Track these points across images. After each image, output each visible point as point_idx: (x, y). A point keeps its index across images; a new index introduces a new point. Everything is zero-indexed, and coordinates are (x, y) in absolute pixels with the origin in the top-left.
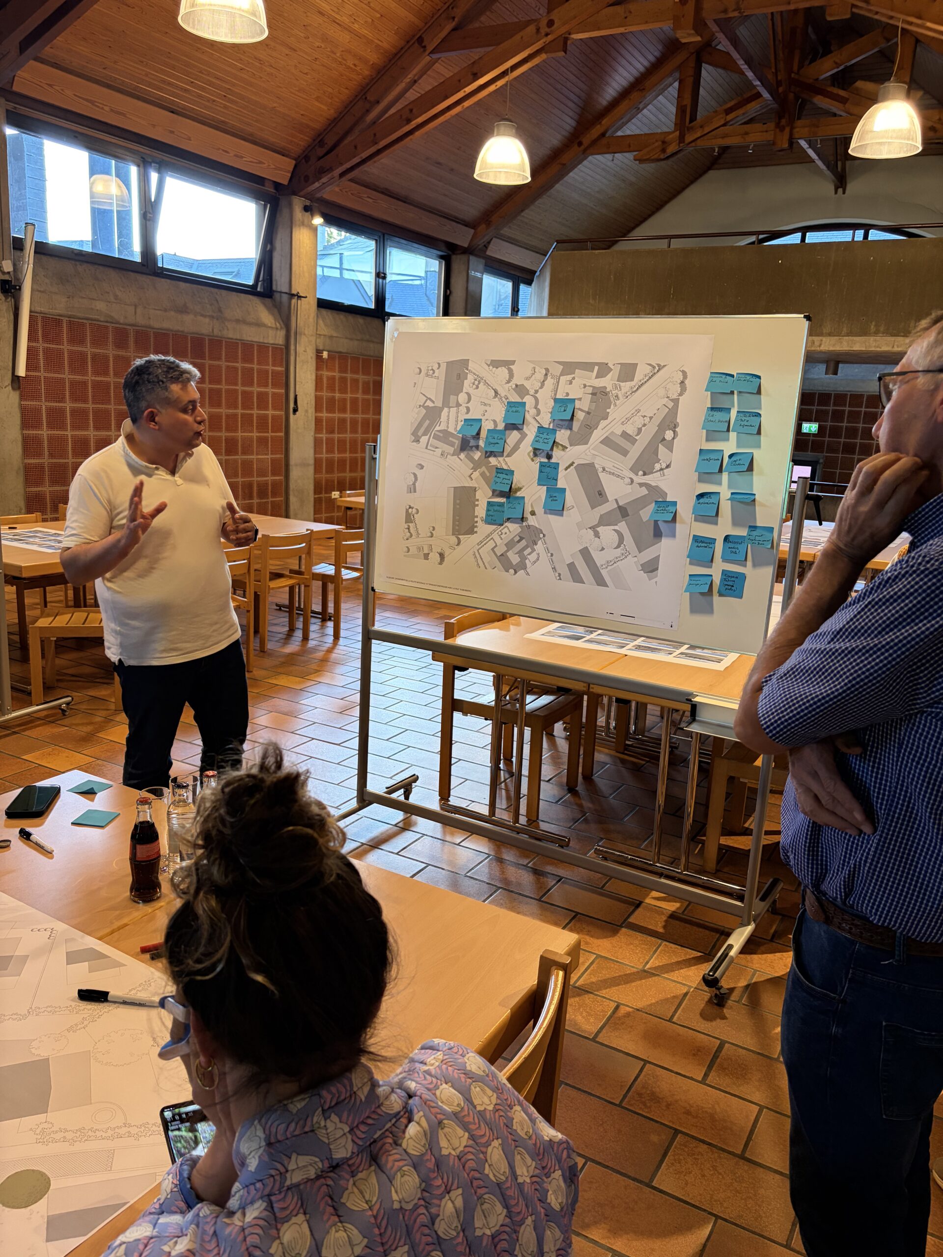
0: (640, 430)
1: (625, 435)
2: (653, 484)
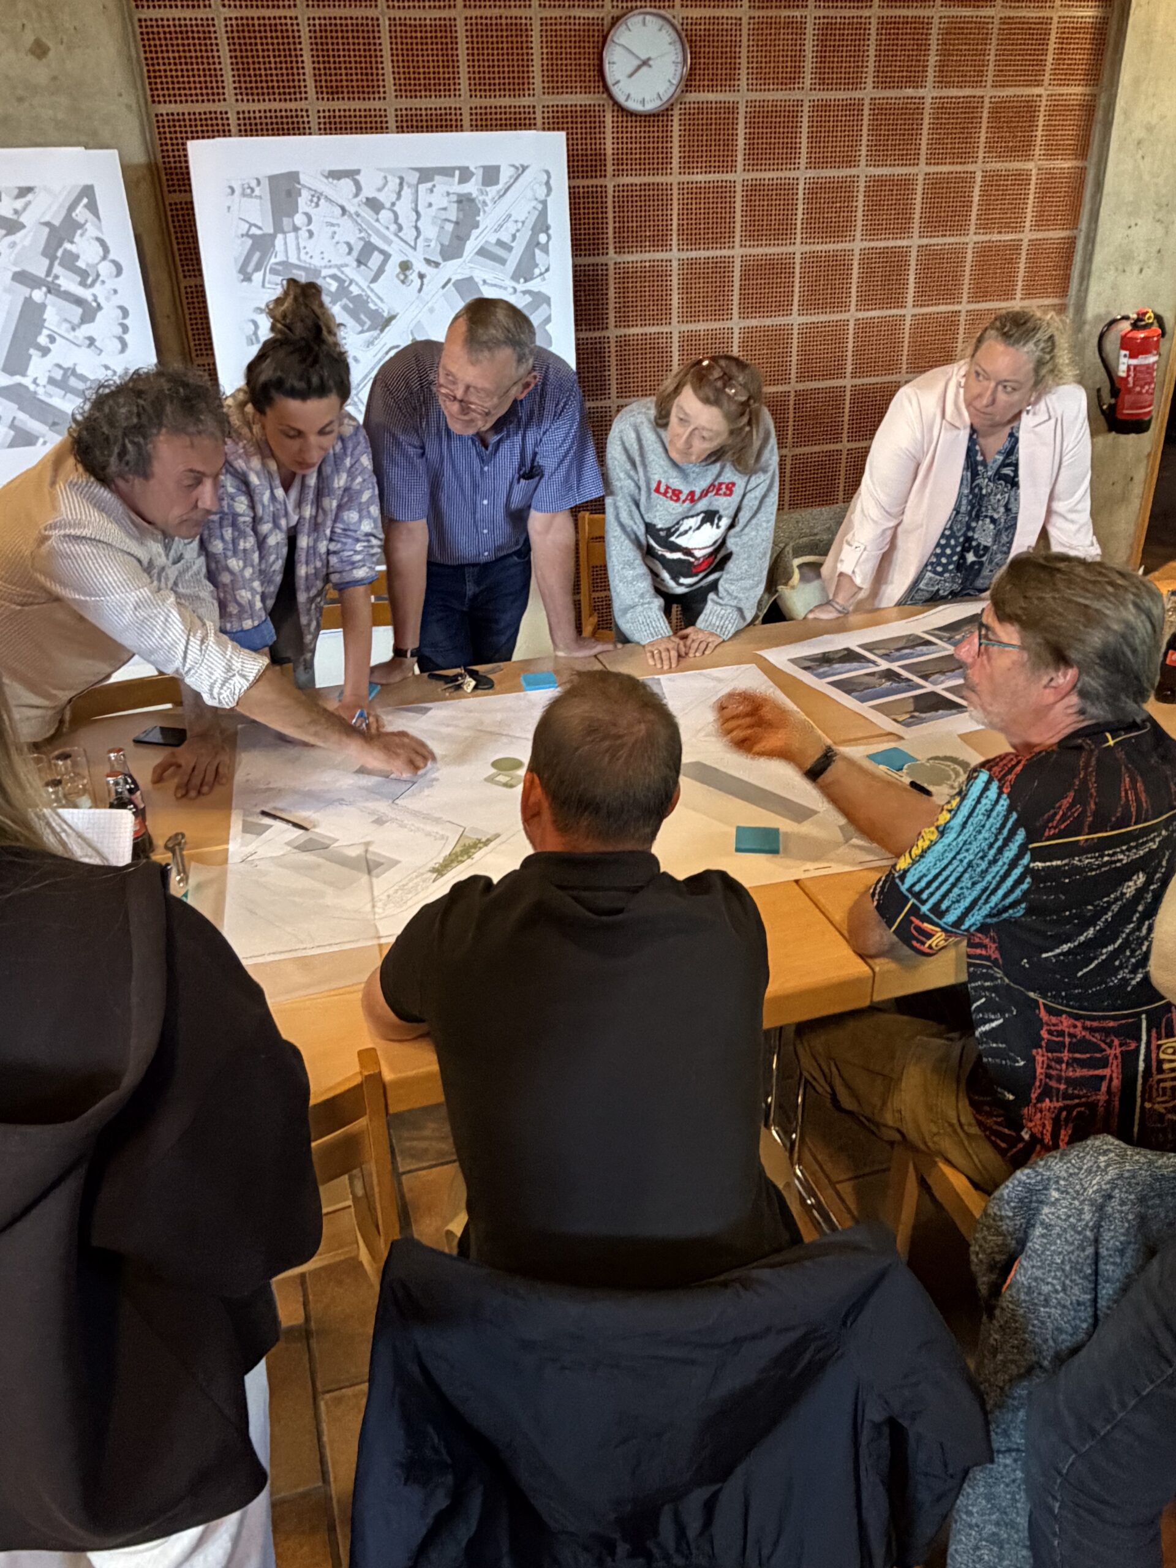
0: (514, 237)
1: (500, 243)
2: (536, 290)
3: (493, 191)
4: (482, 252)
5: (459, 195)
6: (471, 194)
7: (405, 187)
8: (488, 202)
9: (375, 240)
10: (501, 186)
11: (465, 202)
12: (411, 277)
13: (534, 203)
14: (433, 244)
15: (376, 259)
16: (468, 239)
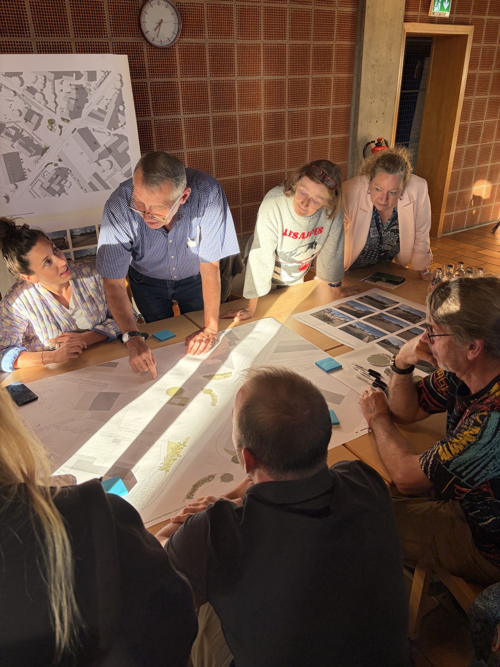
3: (93, 84)
4: (91, 115)
5: (76, 85)
6: (82, 85)
7: (48, 81)
8: (92, 89)
9: (34, 108)
10: (98, 81)
11: (79, 89)
12: (55, 128)
13: (115, 90)
14: (65, 111)
15: (35, 119)
16: (83, 108)
